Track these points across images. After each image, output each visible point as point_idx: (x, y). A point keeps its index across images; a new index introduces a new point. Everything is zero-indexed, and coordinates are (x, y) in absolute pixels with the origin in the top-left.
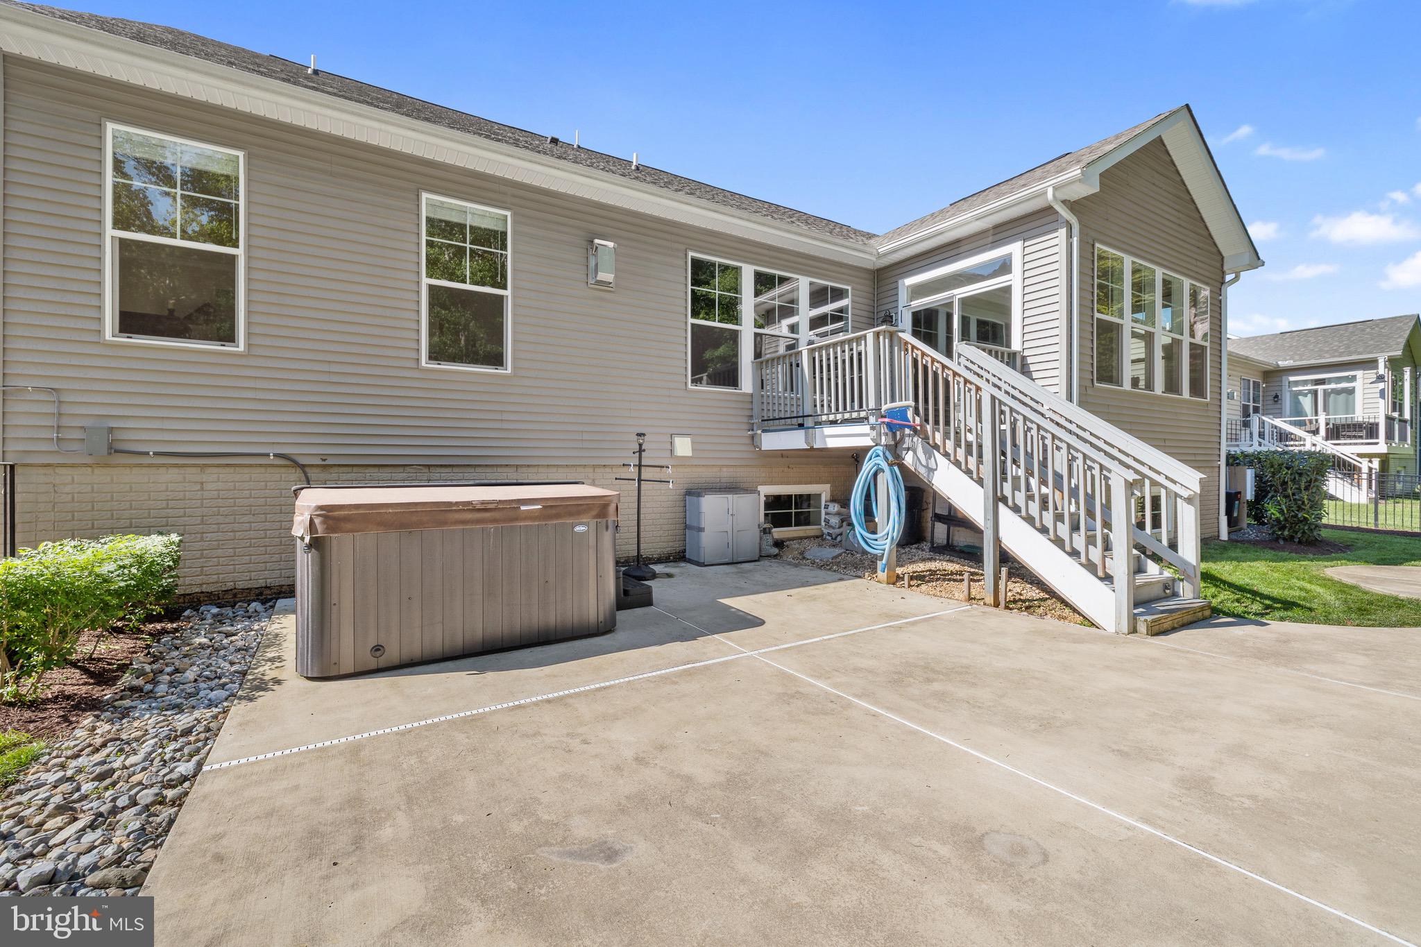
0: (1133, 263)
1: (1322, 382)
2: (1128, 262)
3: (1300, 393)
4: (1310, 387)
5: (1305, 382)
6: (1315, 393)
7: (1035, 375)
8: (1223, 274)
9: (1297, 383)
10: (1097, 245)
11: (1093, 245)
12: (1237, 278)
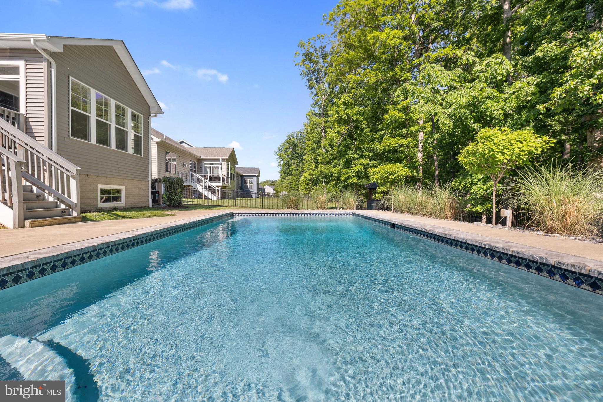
0: (97, 95)
1: (211, 164)
2: (93, 93)
3: (207, 167)
4: (209, 165)
5: (208, 164)
6: (210, 167)
7: (37, 138)
8: (150, 113)
9: (206, 164)
10: (71, 78)
11: (69, 77)
12: (156, 116)
